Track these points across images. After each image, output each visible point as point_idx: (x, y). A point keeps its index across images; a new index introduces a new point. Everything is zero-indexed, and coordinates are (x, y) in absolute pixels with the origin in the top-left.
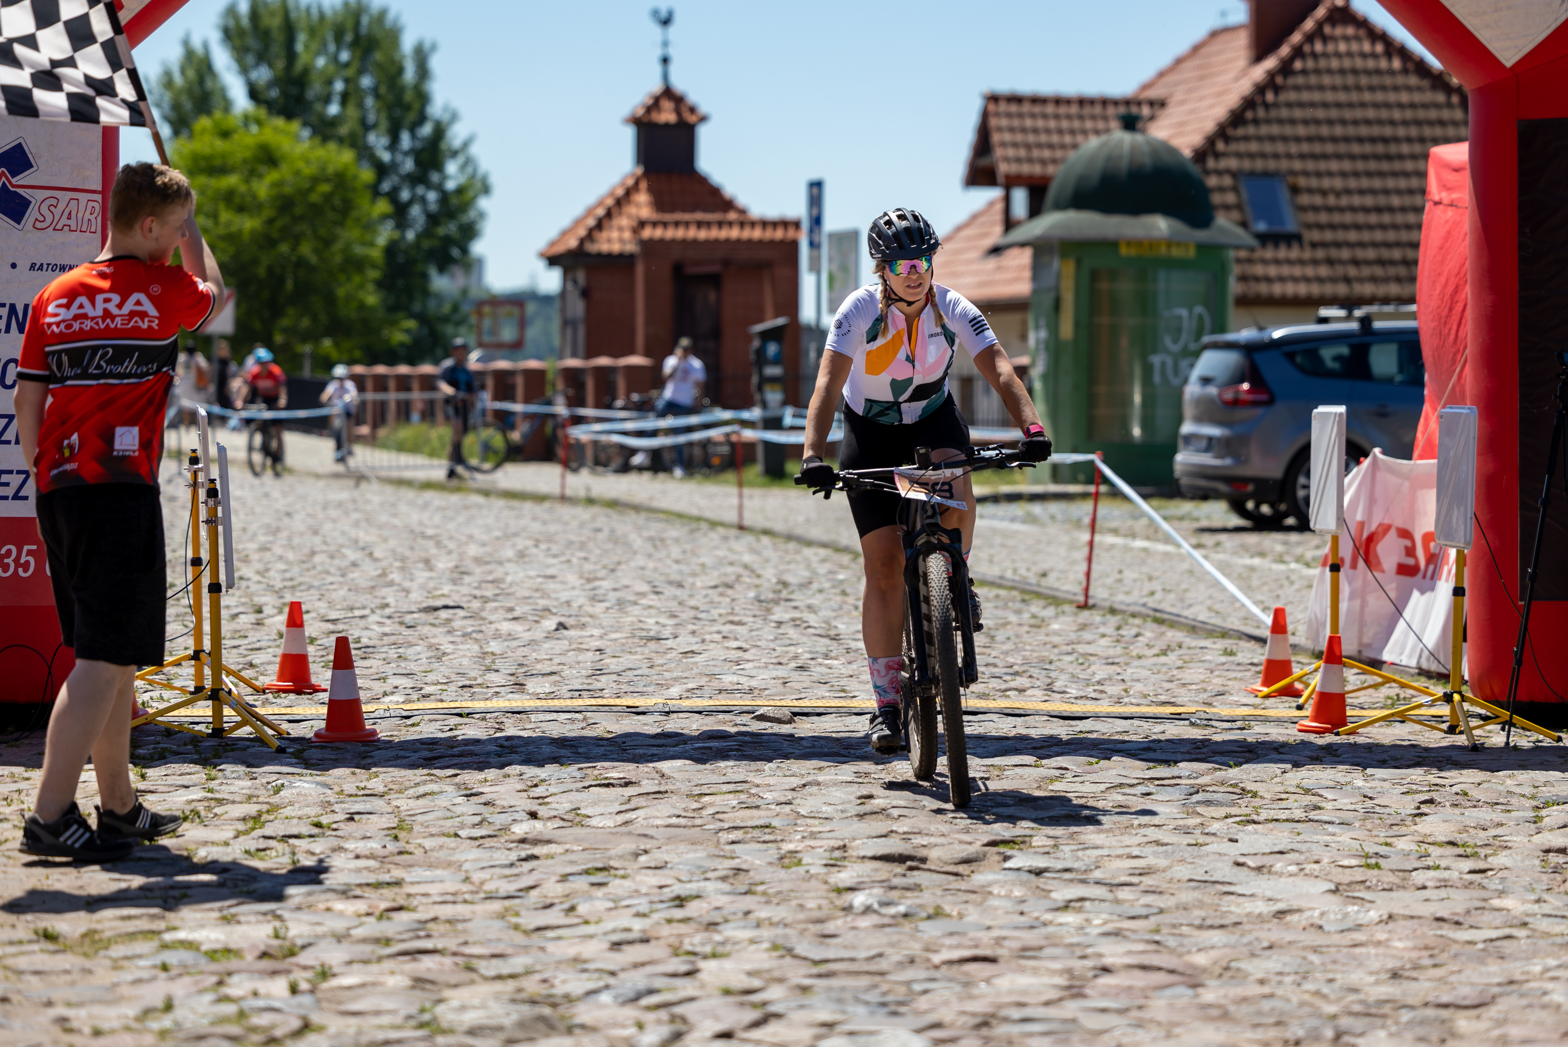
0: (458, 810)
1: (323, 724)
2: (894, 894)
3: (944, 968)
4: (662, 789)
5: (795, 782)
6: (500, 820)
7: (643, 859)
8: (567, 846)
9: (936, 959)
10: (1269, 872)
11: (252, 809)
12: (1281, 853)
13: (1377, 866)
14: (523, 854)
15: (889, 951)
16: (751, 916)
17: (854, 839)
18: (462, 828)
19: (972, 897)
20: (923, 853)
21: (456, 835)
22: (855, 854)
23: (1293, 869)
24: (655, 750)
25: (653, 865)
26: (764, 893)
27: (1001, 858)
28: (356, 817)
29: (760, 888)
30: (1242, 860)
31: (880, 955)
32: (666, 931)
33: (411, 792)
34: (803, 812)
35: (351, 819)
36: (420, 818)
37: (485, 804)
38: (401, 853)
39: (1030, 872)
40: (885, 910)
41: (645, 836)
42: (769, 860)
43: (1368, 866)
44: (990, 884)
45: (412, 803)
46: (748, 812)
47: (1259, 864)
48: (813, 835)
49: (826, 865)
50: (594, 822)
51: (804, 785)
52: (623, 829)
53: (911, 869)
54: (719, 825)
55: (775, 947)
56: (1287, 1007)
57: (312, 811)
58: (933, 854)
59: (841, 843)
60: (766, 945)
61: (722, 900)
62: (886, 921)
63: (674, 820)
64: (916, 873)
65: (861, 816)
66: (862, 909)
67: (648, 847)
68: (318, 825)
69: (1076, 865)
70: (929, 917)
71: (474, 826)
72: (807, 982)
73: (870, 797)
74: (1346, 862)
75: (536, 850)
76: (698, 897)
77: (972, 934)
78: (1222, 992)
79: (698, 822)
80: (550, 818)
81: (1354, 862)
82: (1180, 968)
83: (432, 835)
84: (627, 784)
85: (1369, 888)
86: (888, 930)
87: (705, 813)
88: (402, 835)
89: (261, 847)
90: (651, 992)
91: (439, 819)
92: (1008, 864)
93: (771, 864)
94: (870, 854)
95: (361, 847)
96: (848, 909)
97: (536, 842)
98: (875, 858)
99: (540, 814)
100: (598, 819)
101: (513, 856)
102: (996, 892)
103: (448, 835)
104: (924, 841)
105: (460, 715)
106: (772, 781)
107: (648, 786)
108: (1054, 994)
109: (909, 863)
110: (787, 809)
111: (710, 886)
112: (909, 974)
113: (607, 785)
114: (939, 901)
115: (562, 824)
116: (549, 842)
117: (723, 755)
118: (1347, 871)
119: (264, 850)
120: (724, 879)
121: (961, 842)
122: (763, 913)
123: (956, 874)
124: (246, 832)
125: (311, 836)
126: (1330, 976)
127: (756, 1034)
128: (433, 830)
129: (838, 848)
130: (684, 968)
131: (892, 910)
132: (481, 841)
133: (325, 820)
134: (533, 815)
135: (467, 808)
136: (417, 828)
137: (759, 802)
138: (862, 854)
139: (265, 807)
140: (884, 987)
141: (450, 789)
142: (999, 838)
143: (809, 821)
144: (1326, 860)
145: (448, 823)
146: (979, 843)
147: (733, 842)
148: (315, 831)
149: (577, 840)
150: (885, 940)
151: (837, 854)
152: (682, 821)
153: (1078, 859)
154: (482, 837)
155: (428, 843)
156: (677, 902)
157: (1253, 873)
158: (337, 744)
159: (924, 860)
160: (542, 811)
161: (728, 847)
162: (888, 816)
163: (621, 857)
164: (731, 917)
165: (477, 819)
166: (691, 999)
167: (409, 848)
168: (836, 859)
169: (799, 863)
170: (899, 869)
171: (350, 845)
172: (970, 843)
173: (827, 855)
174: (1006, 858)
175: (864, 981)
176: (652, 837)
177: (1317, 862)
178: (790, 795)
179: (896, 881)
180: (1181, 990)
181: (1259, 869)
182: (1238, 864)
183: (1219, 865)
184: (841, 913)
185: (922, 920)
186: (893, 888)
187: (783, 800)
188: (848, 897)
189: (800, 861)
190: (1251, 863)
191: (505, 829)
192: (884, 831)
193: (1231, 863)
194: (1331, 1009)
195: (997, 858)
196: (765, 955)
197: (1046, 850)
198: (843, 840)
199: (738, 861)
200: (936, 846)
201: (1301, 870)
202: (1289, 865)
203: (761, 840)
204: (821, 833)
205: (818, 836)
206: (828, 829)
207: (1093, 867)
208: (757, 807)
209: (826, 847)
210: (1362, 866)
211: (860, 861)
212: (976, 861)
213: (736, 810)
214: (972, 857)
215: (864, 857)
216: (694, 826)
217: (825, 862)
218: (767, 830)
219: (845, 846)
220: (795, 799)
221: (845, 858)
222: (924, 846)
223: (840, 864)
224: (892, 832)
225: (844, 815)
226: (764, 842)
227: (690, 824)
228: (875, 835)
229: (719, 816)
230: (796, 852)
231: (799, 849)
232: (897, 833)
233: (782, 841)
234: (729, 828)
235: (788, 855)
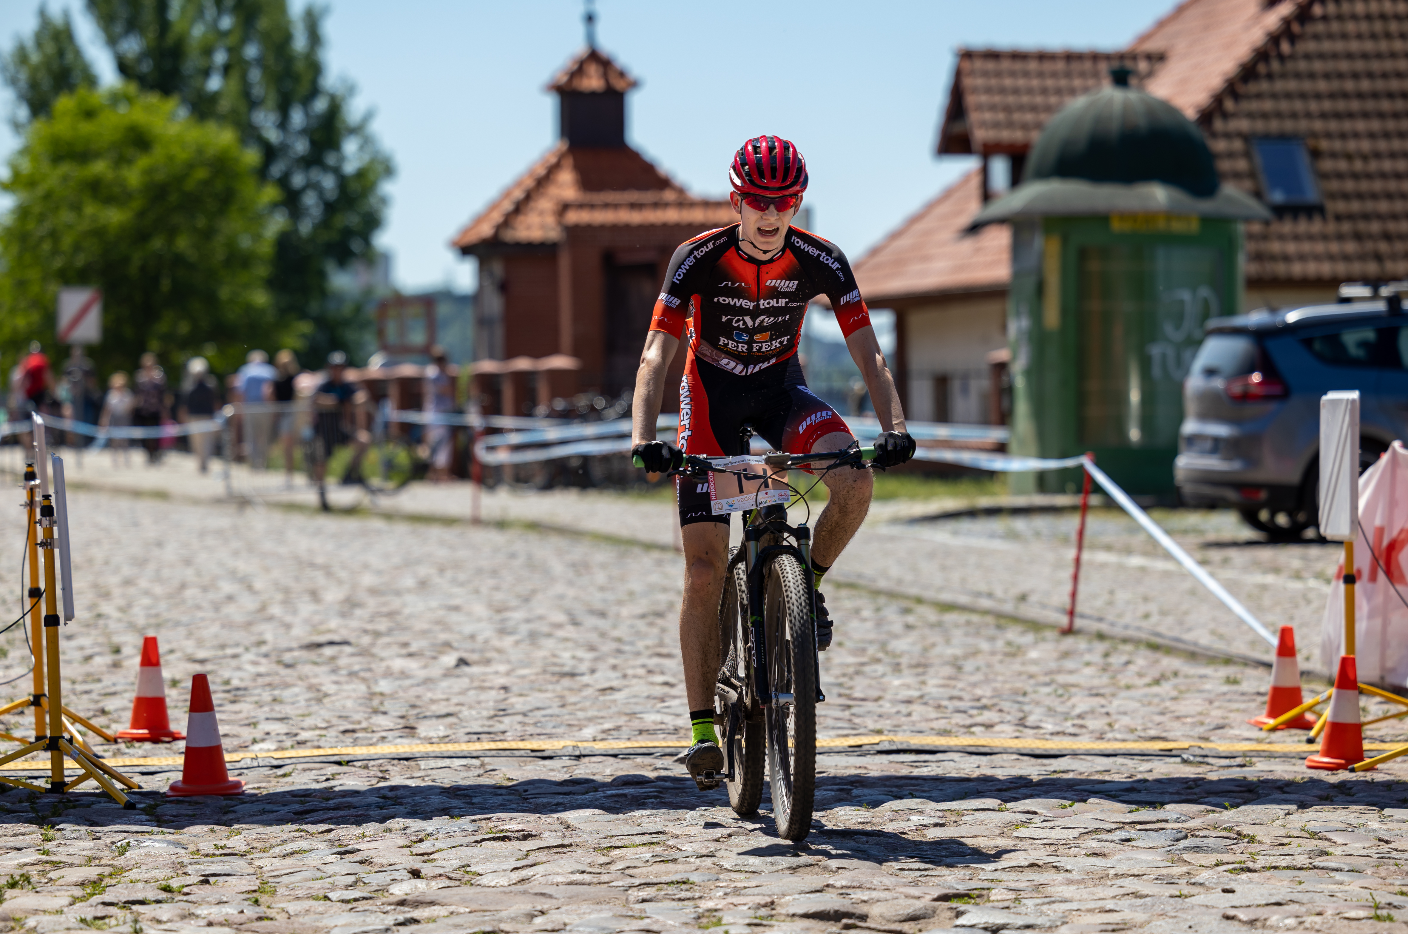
0: (330, 869)
1: (179, 776)
4: (566, 842)
6: (376, 880)
7: (539, 921)
8: (452, 908)
10: (1264, 926)
11: (92, 872)
12: (1278, 904)
13: (1390, 918)
14: (401, 918)
17: (784, 895)
18: (332, 890)
20: (863, 909)
21: (326, 898)
22: (783, 911)
23: (1291, 922)
24: (560, 799)
25: (549, 928)
27: (954, 913)
28: (212, 880)
30: (1231, 912)
33: (277, 850)
34: (727, 866)
35: (206, 882)
36: (285, 879)
37: (361, 862)
38: (260, 919)
39: (985, 929)
41: (543, 894)
42: (684, 919)
43: (1378, 918)
45: (278, 863)
46: (663, 867)
47: (1252, 917)
48: (737, 891)
49: (749, 925)
50: (485, 880)
52: (519, 888)
53: (847, 927)
54: (629, 881)
57: (160, 874)
58: (875, 911)
59: (768, 900)
63: (578, 877)
67: (545, 907)
68: (167, 889)
69: (1039, 921)
71: (347, 887)
74: (1352, 914)
75: (416, 914)
79: (605, 878)
80: (434, 877)
81: (1362, 914)
83: (298, 898)
84: (527, 837)
87: (613, 868)
88: (263, 899)
89: (99, 914)
91: (307, 880)
92: (960, 921)
93: (686, 924)
94: (801, 911)
95: (215, 913)
97: (417, 904)
98: (806, 916)
99: (424, 872)
100: (490, 876)
101: (389, 920)
103: (316, 898)
104: (865, 896)
105: (339, 763)
106: (693, 831)
107: (550, 839)
109: (845, 921)
110: (709, 862)
113: (503, 839)
115: (448, 883)
116: (432, 903)
117: (639, 803)
118: (1354, 924)
119: (102, 918)
121: (907, 897)
124: (83, 899)
125: (158, 902)
128: (300, 893)
129: (765, 906)
132: (355, 904)
133: (175, 884)
134: (416, 874)
135: (341, 867)
136: (281, 891)
137: (677, 855)
138: (792, 911)
139: (107, 870)
141: (322, 846)
142: (952, 891)
143: (733, 876)
144: (1329, 912)
145: (318, 884)
146: (929, 897)
147: (644, 901)
148: (163, 895)
149: (464, 901)
151: (763, 912)
152: (587, 877)
153: (1042, 913)
154: (356, 900)
155: (293, 908)
157: (1245, 928)
158: (195, 798)
159: (864, 917)
160: (427, 869)
161: (638, 906)
162: (825, 869)
163: (513, 919)
165: (352, 879)
167: (270, 913)
168: (762, 918)
169: (719, 922)
170: (834, 927)
171: (203, 911)
172: (919, 898)
173: (752, 912)
174: (959, 914)
176: (551, 896)
177: (1319, 914)
181: (1252, 923)
182: (1228, 918)
183: (1206, 918)
187: (704, 852)
189: (720, 920)
190: (1242, 915)
191: (383, 890)
192: (819, 885)
193: (1219, 916)
195: (949, 914)
197: (1006, 904)
198: (770, 896)
199: (647, 921)
200: (878, 901)
201: (1301, 923)
202: (1287, 918)
203: (677, 897)
204: (745, 888)
205: (742, 892)
206: (754, 884)
207: (1059, 923)
208: (674, 861)
209: (750, 905)
210: (1371, 918)
211: (789, 919)
212: (924, 918)
213: (649, 864)
214: (918, 913)
215: (794, 915)
216: (599, 883)
217: (747, 921)
218: (684, 887)
219: (772, 903)
220: (717, 850)
221: (772, 916)
222: (865, 902)
223: (764, 922)
224: (828, 886)
225: (775, 868)
226: (680, 900)
227: (595, 880)
228: (807, 890)
229: (627, 872)
230: (716, 910)
231: (719, 907)
232: (834, 887)
233: (700, 898)
234: (640, 885)
235: (707, 914)
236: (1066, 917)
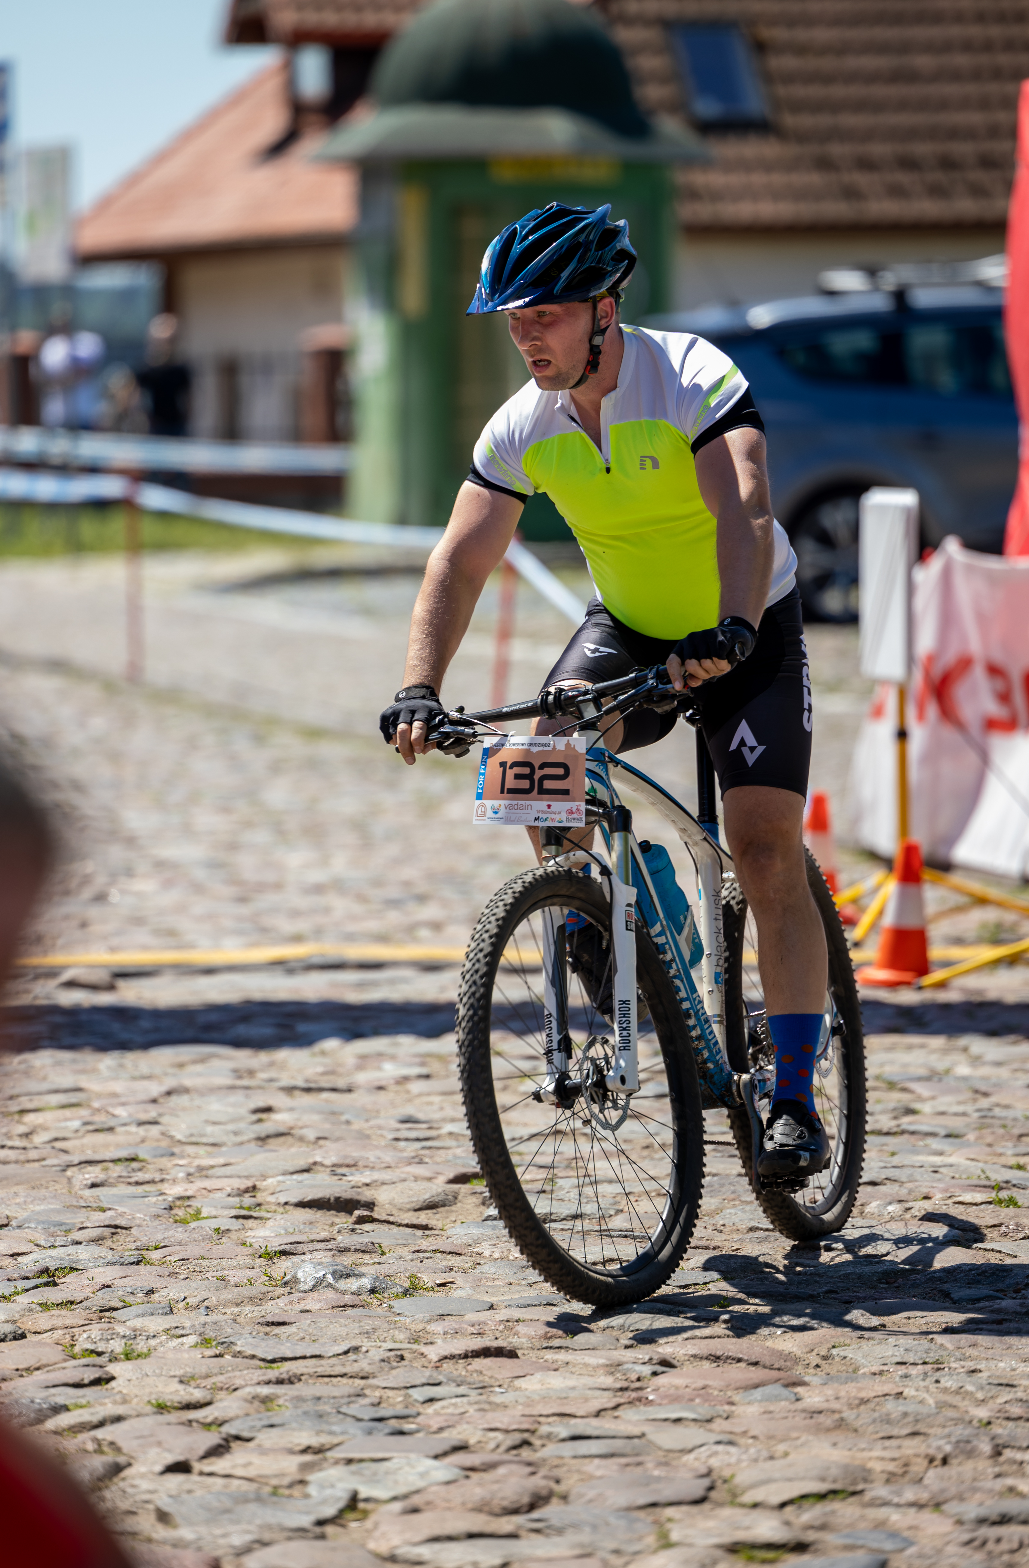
2: (347, 1260)
3: (447, 1366)
5: (155, 1089)
9: (433, 1353)
12: (873, 1184)
13: (1012, 1202)
15: (366, 1344)
16: (155, 1297)
17: (264, 1177)
19: (454, 1261)
20: (367, 1195)
22: (272, 1199)
23: (894, 1208)
26: (163, 1262)
29: (155, 1255)
31: (356, 1349)
32: (43, 1320)
34: (179, 1137)
40: (343, 1284)
42: (154, 1211)
43: (1000, 1202)
44: (477, 1242)
46: (101, 1138)
48: (203, 1172)
49: (237, 1217)
51: (169, 1093)
53: (361, 1220)
54: (65, 1159)
55: (205, 1342)
56: (924, 1410)
58: (383, 1197)
59: (249, 1183)
60: (192, 1339)
61: (107, 1275)
62: (348, 1299)
64: (367, 1227)
65: (263, 1139)
66: (310, 1284)
70: (406, 1293)
72: (265, 1390)
73: (268, 1110)
74: (968, 1197)
76: (73, 1269)
77: (471, 1317)
78: (829, 1392)
79: (33, 1154)
81: (979, 1197)
82: (766, 1360)
85: (1006, 1234)
86: (350, 1312)
87: (39, 1139)
90: (58, 1409)
93: (157, 1216)
94: (294, 1198)
96: (289, 1283)
98: (302, 1205)
102: (487, 1253)
104: (365, 1177)
106: (118, 1087)
108: (606, 1400)
109: (357, 1213)
110: (154, 1130)
111: (83, 1254)
112: (399, 1376)
114: (414, 1267)
118: (971, 1210)
120: (98, 1241)
121: (416, 1179)
122: (172, 1291)
123: (425, 1228)
126: (971, 1365)
127: (220, 1465)
129: (246, 1191)
130: (90, 1375)
131: (353, 1284)
137: (112, 1123)
138: (283, 1200)
140: (374, 1395)
142: (469, 1170)
143: (190, 1150)
146: (442, 1179)
147: (94, 1186)
150: (355, 1328)
151: (247, 1199)
152: (9, 1154)
156: (45, 1279)
159: (370, 1205)
161: (88, 1193)
162: (301, 1139)
164: (130, 1299)
166: (118, 1419)
168: (250, 1209)
169: (197, 1216)
170: (344, 1220)
172: (430, 1179)
173: (233, 1201)
174: (488, 1202)
175: (345, 1386)
177: (926, 1198)
178: (152, 1113)
179: (344, 1240)
180: (775, 1389)
184: (281, 1290)
185: (396, 1296)
186: (343, 1251)
187: (143, 1117)
188: (284, 1265)
189: (198, 1212)
192: (302, 1163)
194: (983, 1413)
195: (473, 1200)
196: (197, 1354)
197: (541, 1186)
198: (247, 1177)
199: (109, 1213)
200: (383, 1184)
201: (908, 1209)
202: (890, 1203)
203: (132, 1180)
204: (212, 1167)
205: (210, 1172)
206: (222, 1161)
207: (612, 1212)
208: (111, 1129)
209: (229, 1190)
210: (990, 1203)
211: (281, 1210)
212: (444, 1205)
213: (80, 1134)
214: (436, 1199)
215: (286, 1203)
216: (28, 1161)
217: (234, 1212)
218: (135, 1165)
219: (254, 1188)
220: (160, 1115)
221: (259, 1205)
222: (367, 1185)
223: (254, 1214)
224: (315, 1163)
225: (239, 1139)
226: (137, 1183)
227: (22, 1157)
228: (292, 1169)
229: (59, 1145)
230: (189, 1198)
231: (189, 1193)
232: (323, 1165)
233: (162, 1181)
234: (80, 1163)
235: (178, 1203)
236: (616, 1203)
